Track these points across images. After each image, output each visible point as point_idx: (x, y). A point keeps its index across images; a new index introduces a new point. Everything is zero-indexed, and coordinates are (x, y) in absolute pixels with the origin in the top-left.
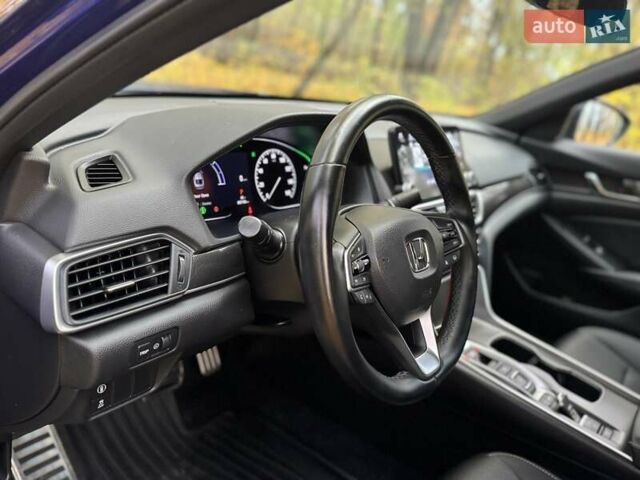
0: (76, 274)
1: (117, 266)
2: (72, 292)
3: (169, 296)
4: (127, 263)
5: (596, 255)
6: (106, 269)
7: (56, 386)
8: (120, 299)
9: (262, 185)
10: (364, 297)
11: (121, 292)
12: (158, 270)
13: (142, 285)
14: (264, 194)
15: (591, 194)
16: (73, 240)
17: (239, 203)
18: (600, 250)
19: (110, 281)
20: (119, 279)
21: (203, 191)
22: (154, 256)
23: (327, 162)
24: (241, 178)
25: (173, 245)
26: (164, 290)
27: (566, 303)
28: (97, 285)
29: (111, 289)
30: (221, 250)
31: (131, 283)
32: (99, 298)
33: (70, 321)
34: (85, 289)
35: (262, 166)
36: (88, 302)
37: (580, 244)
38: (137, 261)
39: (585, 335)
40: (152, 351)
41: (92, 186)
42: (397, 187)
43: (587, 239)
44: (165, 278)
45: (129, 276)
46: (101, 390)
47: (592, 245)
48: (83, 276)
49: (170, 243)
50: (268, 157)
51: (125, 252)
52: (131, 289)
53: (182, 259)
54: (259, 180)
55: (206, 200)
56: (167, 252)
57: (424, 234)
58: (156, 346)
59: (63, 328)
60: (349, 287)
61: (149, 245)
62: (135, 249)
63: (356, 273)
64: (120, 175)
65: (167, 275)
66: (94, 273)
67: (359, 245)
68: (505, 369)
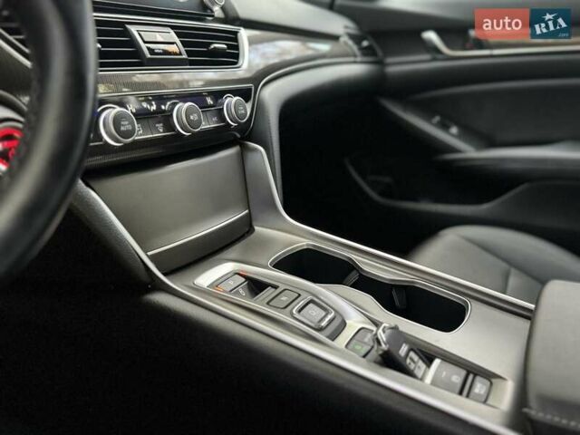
5: (450, 137)
15: (434, 59)
18: (454, 130)
37: (429, 128)
39: (451, 236)
43: (437, 119)
47: (444, 126)
68: (284, 299)
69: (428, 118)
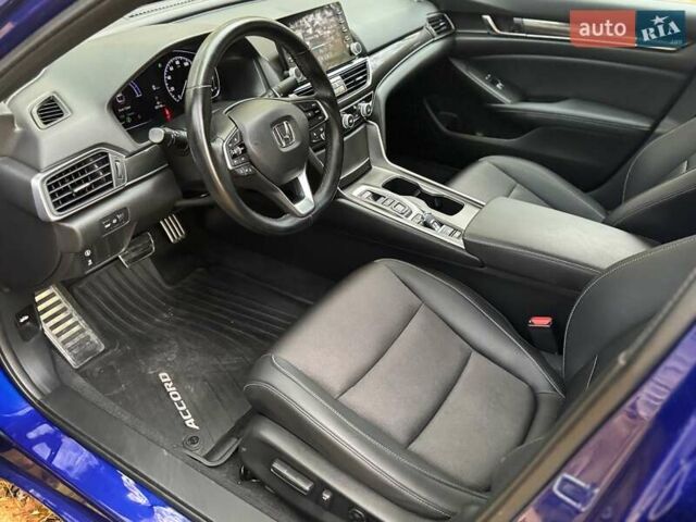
0: (53, 184)
1: (76, 175)
2: (53, 196)
3: (115, 189)
4: (82, 172)
6: (70, 178)
7: (59, 254)
8: (83, 196)
9: (173, 89)
10: (243, 171)
11: (83, 191)
12: (104, 173)
13: (96, 184)
14: (176, 97)
16: (44, 163)
17: (157, 107)
18: (499, 86)
19: (74, 186)
20: (79, 183)
21: (125, 105)
22: (99, 164)
23: (197, 85)
24: (154, 88)
25: (110, 155)
26: (111, 186)
27: (479, 137)
28: (66, 189)
29: (76, 190)
30: (147, 150)
31: (87, 184)
32: (71, 197)
33: (56, 213)
34: (60, 192)
35: (169, 73)
36: (64, 200)
38: (89, 169)
40: (113, 225)
41: (46, 123)
42: (286, 72)
43: (489, 77)
44: (109, 178)
45: (86, 180)
46: (88, 253)
47: (493, 83)
48: (56, 185)
49: (106, 154)
50: (173, 64)
51: (79, 165)
52: (90, 188)
53: (118, 163)
54: (170, 86)
55: (129, 111)
56: (107, 160)
57: (288, 118)
58: (115, 221)
59: (53, 218)
60: (230, 167)
61: (94, 157)
62: (85, 162)
63: (234, 157)
64: (61, 112)
65: (110, 175)
66: (63, 182)
67: (236, 136)
68: (388, 202)
69: (483, 75)
